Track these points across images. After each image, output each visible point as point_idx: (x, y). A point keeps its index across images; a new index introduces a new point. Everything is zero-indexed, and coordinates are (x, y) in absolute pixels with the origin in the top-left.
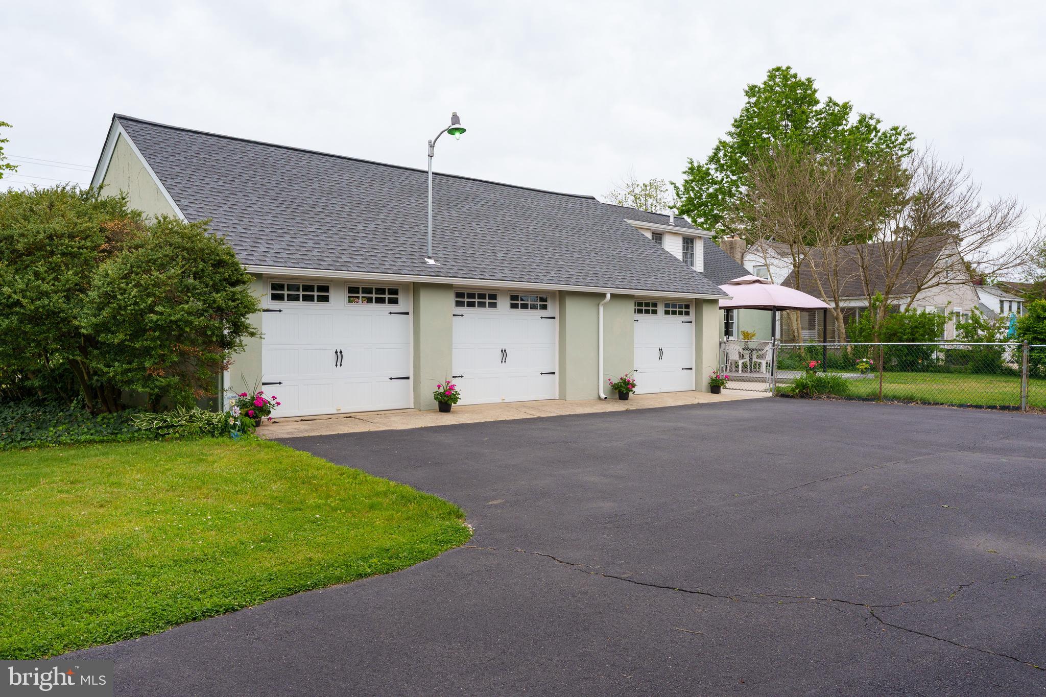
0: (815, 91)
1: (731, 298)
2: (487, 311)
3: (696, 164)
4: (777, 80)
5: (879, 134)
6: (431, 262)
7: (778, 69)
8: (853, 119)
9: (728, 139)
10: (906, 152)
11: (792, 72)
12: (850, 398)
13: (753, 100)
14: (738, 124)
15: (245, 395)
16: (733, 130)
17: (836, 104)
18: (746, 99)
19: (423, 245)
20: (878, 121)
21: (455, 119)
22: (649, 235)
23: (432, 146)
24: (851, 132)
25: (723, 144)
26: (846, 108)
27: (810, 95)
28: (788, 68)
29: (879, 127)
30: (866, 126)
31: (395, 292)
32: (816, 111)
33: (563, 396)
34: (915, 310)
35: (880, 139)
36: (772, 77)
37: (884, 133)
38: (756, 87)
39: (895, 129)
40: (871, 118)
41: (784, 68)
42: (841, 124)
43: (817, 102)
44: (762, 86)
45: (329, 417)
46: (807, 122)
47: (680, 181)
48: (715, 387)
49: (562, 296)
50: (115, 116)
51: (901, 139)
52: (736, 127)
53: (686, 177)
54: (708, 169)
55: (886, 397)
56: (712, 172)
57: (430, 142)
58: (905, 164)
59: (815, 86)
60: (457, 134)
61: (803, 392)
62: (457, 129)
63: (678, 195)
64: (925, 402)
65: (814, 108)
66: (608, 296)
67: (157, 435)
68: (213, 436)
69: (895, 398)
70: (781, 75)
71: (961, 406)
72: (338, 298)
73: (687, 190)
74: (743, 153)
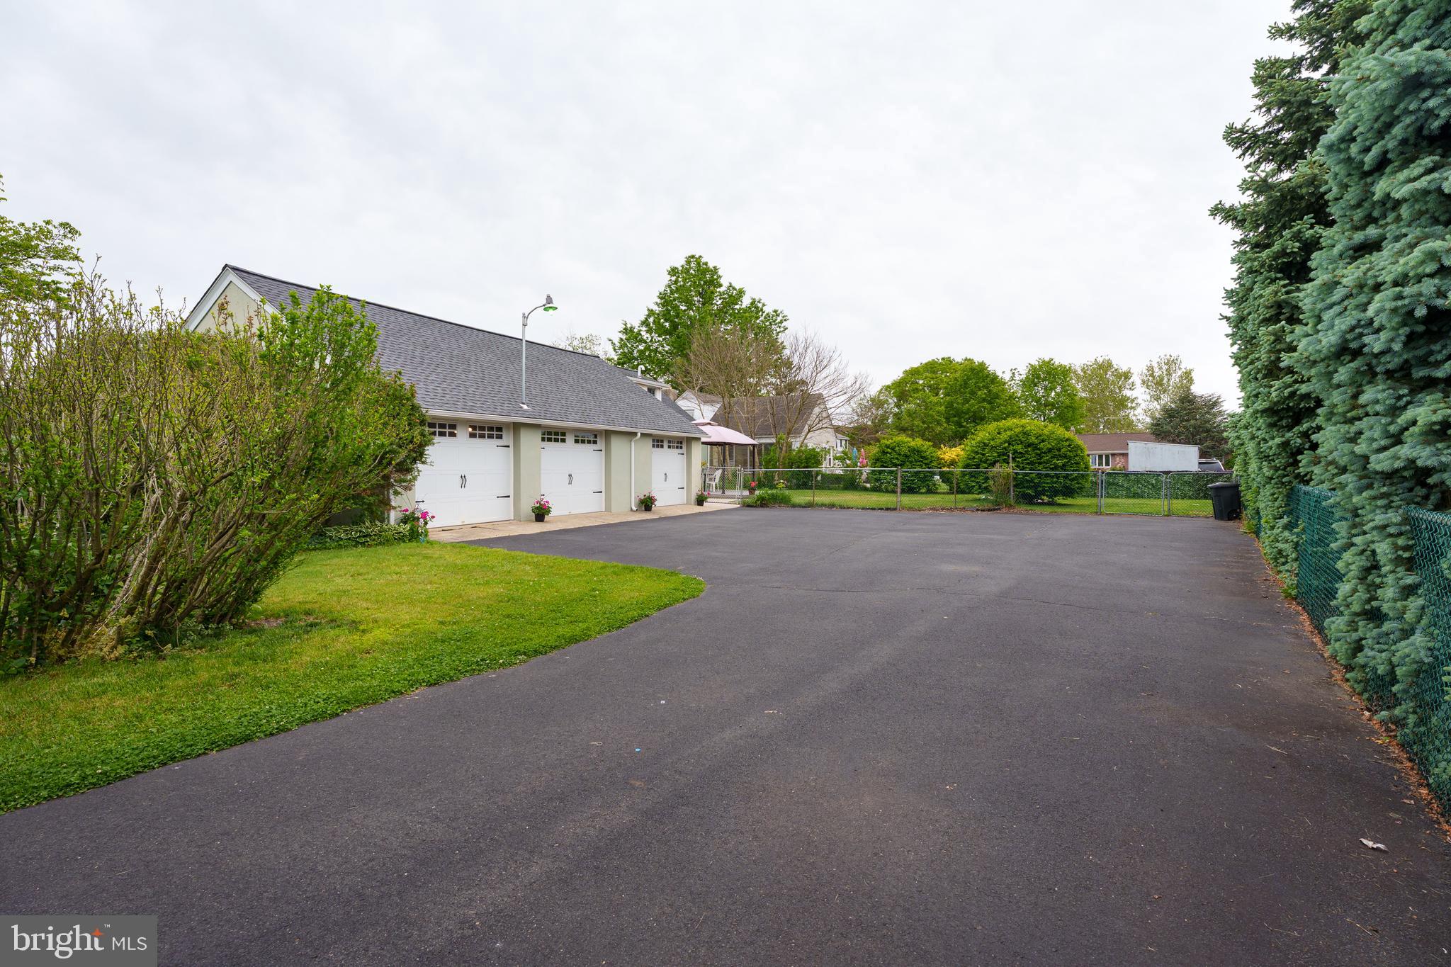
0: (720, 277)
1: (710, 437)
2: (559, 444)
3: (629, 326)
4: (692, 265)
5: (764, 315)
6: (525, 407)
7: (693, 257)
8: (746, 301)
9: (657, 309)
10: (782, 329)
11: (703, 260)
12: (794, 506)
13: (674, 278)
14: (662, 296)
15: (407, 510)
16: (659, 301)
17: (734, 289)
18: (669, 277)
19: (520, 396)
20: (764, 305)
21: (549, 300)
22: (646, 389)
23: (525, 317)
24: (745, 311)
25: (651, 313)
26: (741, 293)
27: (716, 279)
28: (700, 257)
29: (764, 309)
30: (755, 307)
31: (499, 429)
32: (719, 292)
33: (608, 509)
34: (807, 446)
35: (765, 318)
36: (688, 262)
37: (768, 314)
38: (677, 268)
39: (775, 311)
40: (759, 302)
41: (697, 256)
42: (738, 304)
43: (720, 286)
44: (680, 268)
45: (461, 527)
46: (713, 300)
47: (617, 337)
48: (700, 501)
49: (608, 434)
50: (226, 265)
51: (779, 319)
52: (661, 298)
53: (621, 335)
54: (640, 330)
55: (817, 505)
56: (643, 333)
57: (524, 314)
58: (781, 338)
59: (720, 273)
60: (551, 311)
61: (763, 503)
62: (551, 307)
63: (615, 350)
64: (842, 507)
65: (718, 290)
66: (639, 434)
67: (356, 543)
68: (404, 542)
69: (823, 505)
70: (695, 262)
71: (863, 509)
72: (463, 433)
73: (621, 347)
74: (666, 320)
